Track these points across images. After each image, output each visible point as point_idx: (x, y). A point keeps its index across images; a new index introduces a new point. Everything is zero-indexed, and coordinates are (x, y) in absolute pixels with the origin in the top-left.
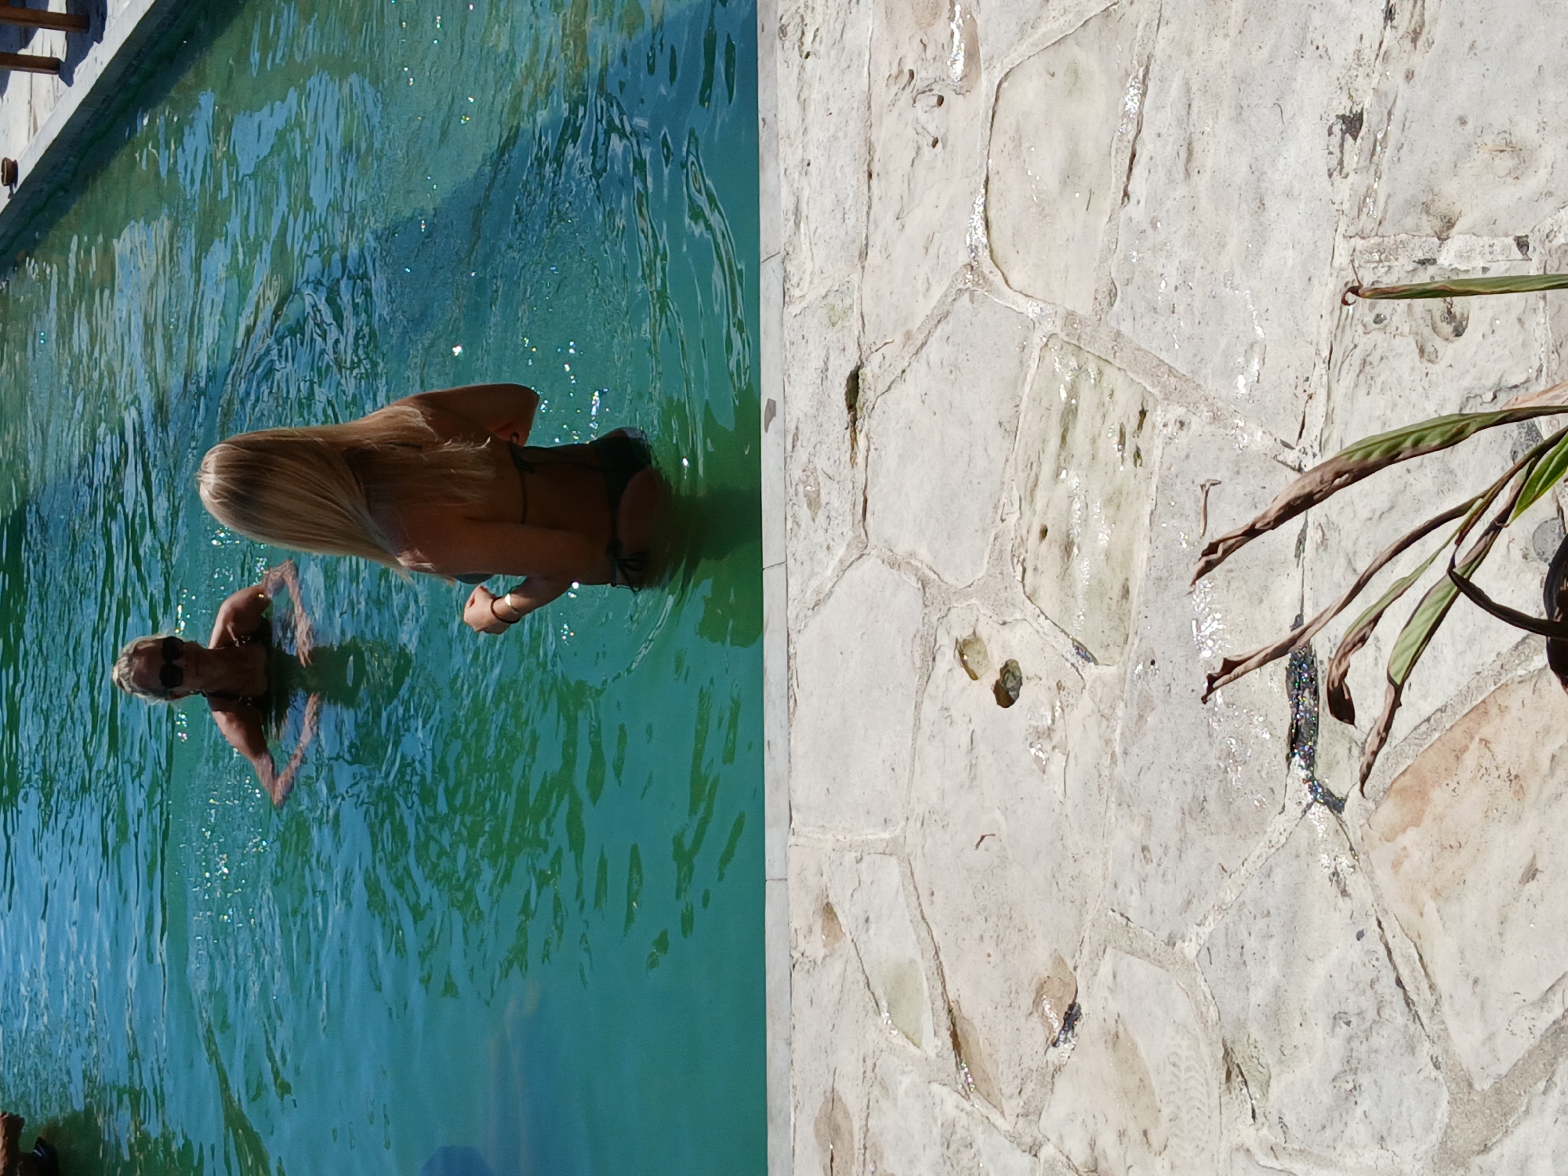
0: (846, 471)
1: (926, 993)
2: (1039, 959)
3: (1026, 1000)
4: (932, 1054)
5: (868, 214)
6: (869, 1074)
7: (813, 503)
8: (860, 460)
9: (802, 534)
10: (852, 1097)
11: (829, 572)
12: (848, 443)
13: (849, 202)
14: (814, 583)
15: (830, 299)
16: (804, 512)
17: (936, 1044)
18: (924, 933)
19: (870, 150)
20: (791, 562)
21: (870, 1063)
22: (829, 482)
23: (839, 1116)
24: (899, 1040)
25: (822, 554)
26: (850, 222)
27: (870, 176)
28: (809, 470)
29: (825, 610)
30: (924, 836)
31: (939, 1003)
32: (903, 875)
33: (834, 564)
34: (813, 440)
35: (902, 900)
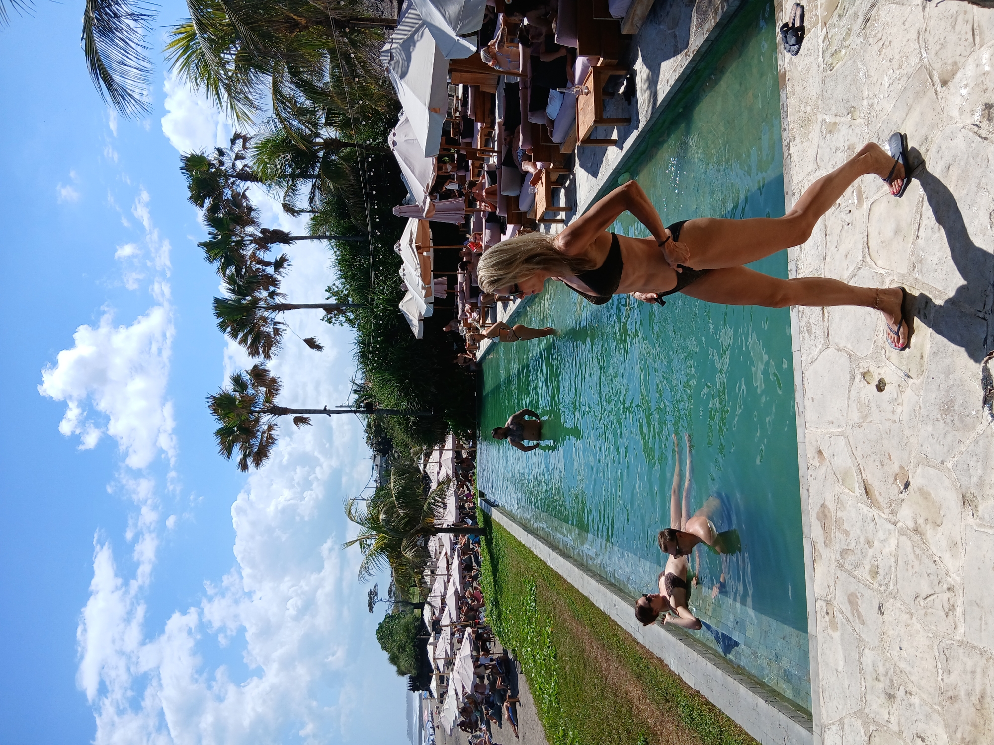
0: (821, 323)
1: (856, 477)
2: (895, 468)
3: (891, 480)
4: (858, 495)
5: (826, 247)
6: (836, 500)
7: (810, 332)
8: (826, 319)
9: (806, 342)
10: (831, 506)
11: (816, 353)
12: (821, 315)
13: (819, 243)
14: (811, 356)
15: (813, 272)
16: (806, 335)
17: (859, 491)
18: (854, 459)
19: (826, 227)
20: (802, 350)
21: (836, 497)
22: (815, 326)
23: (827, 512)
24: (846, 491)
25: (813, 347)
26: (820, 248)
27: (826, 235)
28: (808, 323)
29: (815, 364)
30: (853, 430)
31: (860, 480)
32: (846, 442)
33: (817, 350)
34: (809, 314)
35: (846, 449)
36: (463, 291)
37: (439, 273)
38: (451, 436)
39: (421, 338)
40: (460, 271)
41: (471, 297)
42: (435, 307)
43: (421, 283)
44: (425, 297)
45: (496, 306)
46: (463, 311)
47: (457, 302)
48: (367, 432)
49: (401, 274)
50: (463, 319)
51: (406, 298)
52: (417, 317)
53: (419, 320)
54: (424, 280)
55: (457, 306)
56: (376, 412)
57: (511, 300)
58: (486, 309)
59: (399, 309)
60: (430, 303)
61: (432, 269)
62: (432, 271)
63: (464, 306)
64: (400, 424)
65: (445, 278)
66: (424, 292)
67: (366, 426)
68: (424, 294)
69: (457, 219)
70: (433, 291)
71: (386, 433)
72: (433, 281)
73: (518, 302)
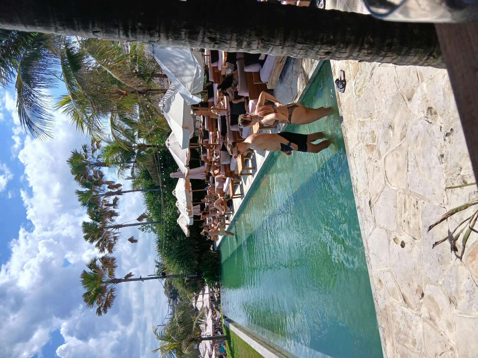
37: (195, 203)
38: (207, 286)
39: (189, 236)
42: (194, 220)
43: (186, 209)
44: (189, 215)
48: (165, 288)
49: (177, 205)
51: (180, 217)
53: (187, 227)
54: (188, 208)
56: (167, 277)
57: (231, 214)
59: (177, 223)
60: (191, 218)
62: (192, 203)
64: (180, 282)
65: (199, 205)
66: (188, 213)
67: (164, 284)
69: (202, 177)
70: (192, 212)
71: (174, 288)
72: (192, 207)
73: (234, 214)
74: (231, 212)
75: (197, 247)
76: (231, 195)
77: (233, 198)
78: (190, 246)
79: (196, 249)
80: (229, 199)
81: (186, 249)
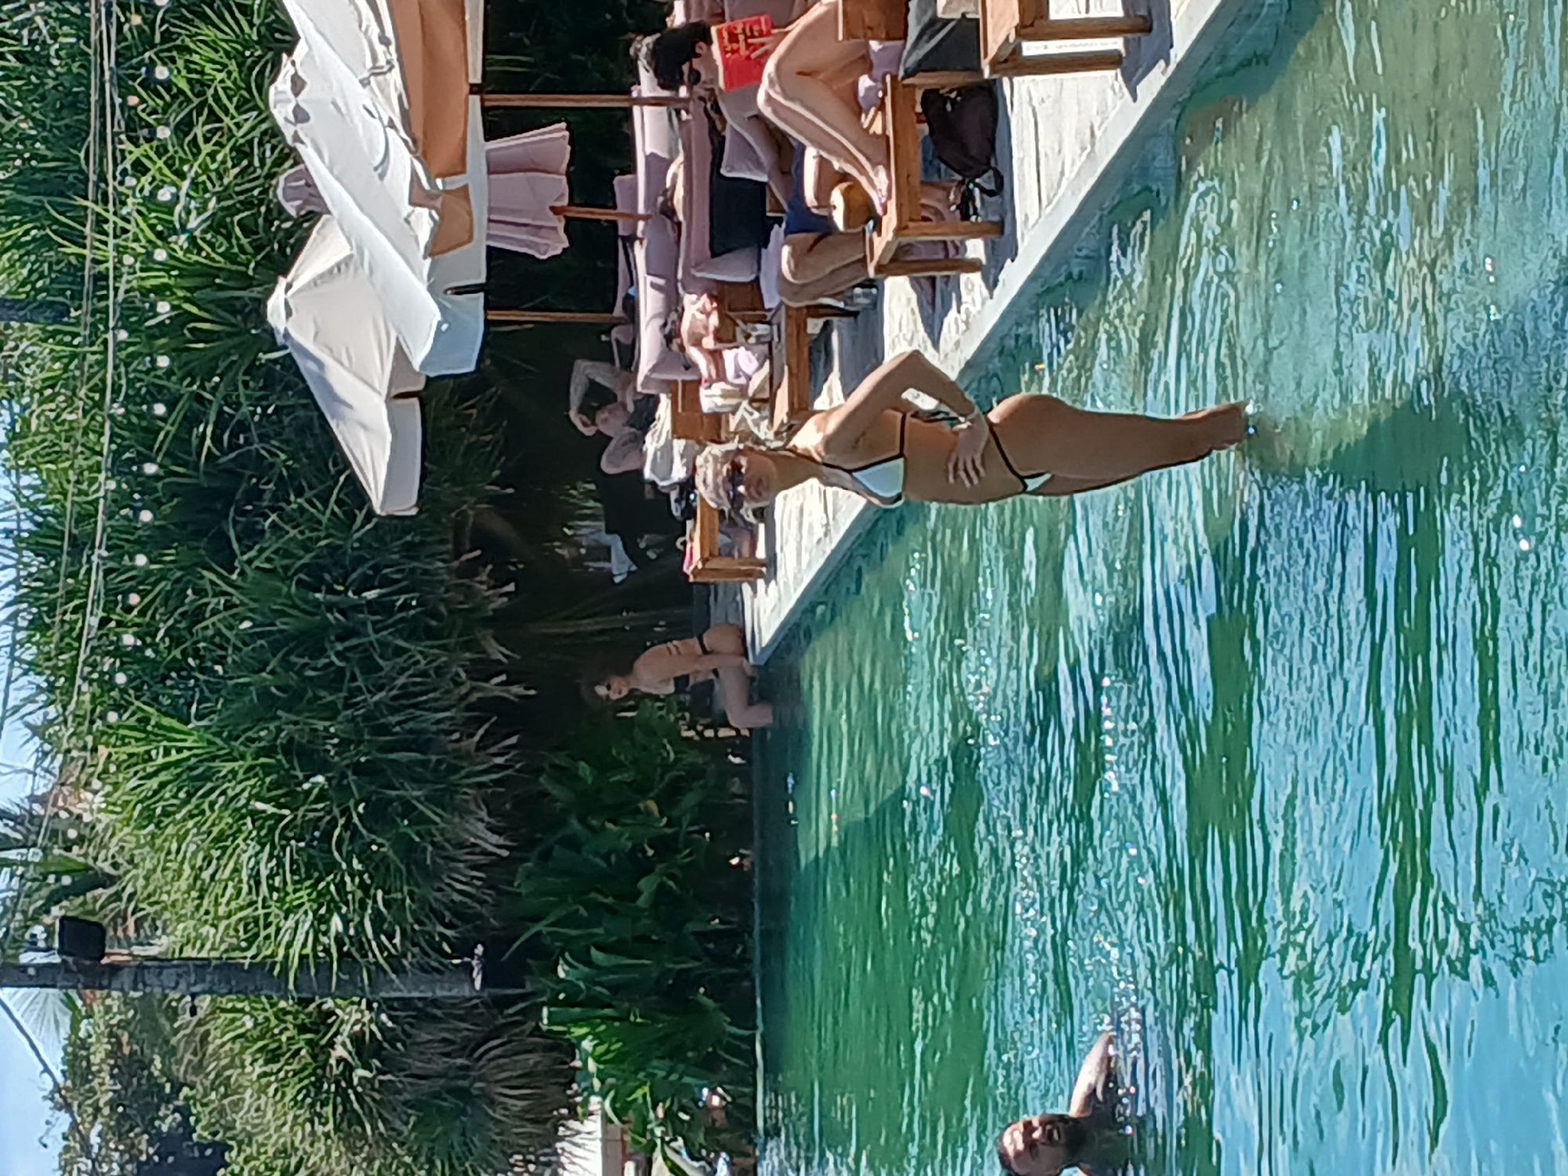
36: (668, 211)
37: (517, 101)
38: (594, 1125)
39: (407, 506)
40: (647, 85)
41: (719, 247)
42: (493, 316)
43: (403, 163)
44: (434, 250)
45: (876, 304)
46: (670, 336)
47: (633, 281)
48: (67, 1107)
49: (281, 113)
50: (670, 387)
51: (312, 263)
52: (382, 382)
53: (397, 397)
54: (422, 147)
55: (632, 306)
56: (126, 978)
57: (973, 266)
58: (814, 326)
59: (271, 332)
60: (460, 291)
61: (476, 78)
62: (474, 89)
63: (673, 306)
64: (273, 1056)
65: (558, 132)
66: (424, 222)
67: (57, 1067)
68: (424, 236)
70: (480, 215)
71: (185, 1112)
72: (478, 148)
73: (1015, 275)
74: (976, 249)
75: (496, 651)
76: (999, 29)
77: (1013, 63)
78: (414, 631)
79: (483, 670)
80: (959, 79)
81: (370, 667)
